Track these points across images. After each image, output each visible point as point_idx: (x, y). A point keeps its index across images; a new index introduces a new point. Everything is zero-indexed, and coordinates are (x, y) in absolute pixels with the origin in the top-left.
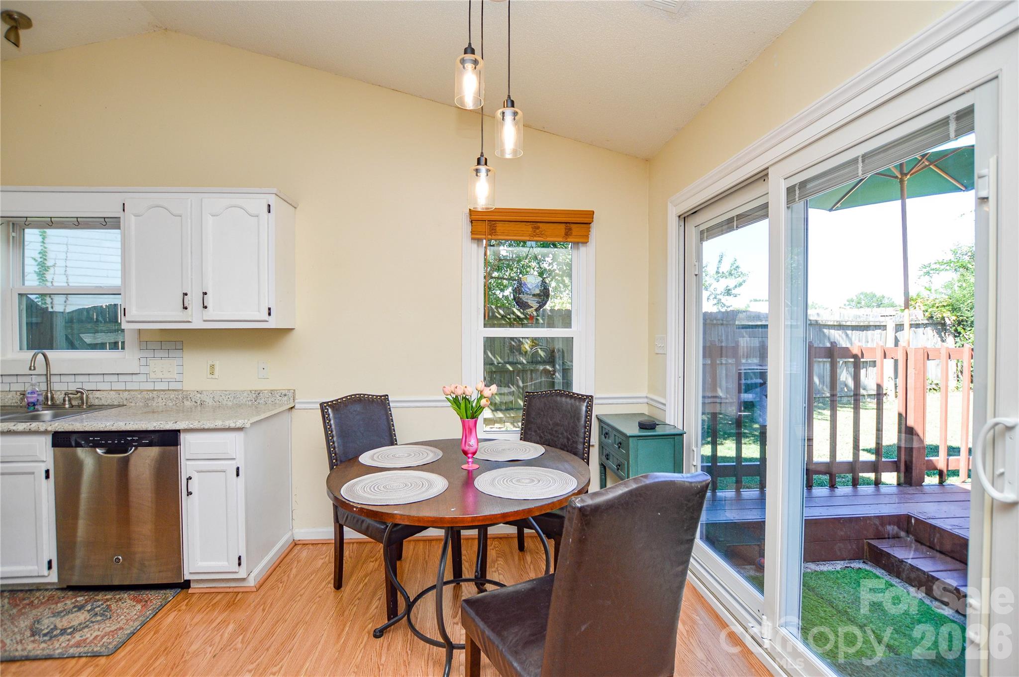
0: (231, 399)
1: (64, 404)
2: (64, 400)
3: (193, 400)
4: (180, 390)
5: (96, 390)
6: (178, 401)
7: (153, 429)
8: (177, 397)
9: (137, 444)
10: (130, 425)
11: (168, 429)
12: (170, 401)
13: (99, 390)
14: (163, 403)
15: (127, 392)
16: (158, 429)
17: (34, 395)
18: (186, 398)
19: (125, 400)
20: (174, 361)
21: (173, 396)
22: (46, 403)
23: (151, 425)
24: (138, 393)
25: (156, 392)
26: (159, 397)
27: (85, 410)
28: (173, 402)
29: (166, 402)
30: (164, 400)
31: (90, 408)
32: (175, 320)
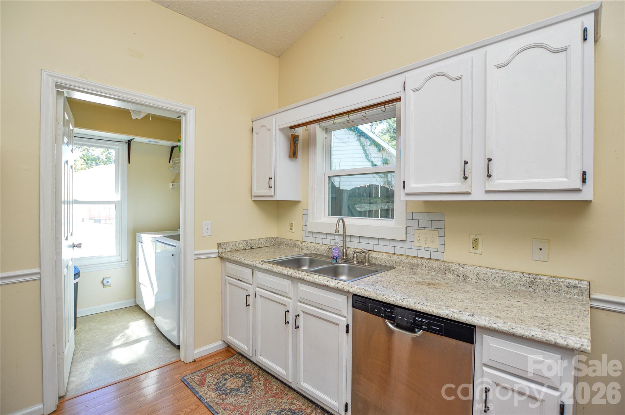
0: (499, 279)
1: (353, 260)
2: (354, 257)
3: (456, 273)
4: (443, 261)
5: (374, 251)
6: (440, 272)
7: (446, 317)
8: (440, 267)
9: (426, 327)
10: (419, 305)
11: (463, 322)
12: (433, 270)
13: (375, 251)
14: (427, 271)
15: (396, 256)
16: (452, 318)
17: (336, 251)
18: (448, 270)
19: (395, 263)
20: (436, 231)
21: (435, 265)
22: (343, 257)
23: (443, 311)
24: (405, 258)
25: (420, 259)
26: (423, 264)
27: (366, 267)
28: (436, 272)
29: (429, 271)
30: (427, 268)
31: (370, 266)
32: (453, 191)
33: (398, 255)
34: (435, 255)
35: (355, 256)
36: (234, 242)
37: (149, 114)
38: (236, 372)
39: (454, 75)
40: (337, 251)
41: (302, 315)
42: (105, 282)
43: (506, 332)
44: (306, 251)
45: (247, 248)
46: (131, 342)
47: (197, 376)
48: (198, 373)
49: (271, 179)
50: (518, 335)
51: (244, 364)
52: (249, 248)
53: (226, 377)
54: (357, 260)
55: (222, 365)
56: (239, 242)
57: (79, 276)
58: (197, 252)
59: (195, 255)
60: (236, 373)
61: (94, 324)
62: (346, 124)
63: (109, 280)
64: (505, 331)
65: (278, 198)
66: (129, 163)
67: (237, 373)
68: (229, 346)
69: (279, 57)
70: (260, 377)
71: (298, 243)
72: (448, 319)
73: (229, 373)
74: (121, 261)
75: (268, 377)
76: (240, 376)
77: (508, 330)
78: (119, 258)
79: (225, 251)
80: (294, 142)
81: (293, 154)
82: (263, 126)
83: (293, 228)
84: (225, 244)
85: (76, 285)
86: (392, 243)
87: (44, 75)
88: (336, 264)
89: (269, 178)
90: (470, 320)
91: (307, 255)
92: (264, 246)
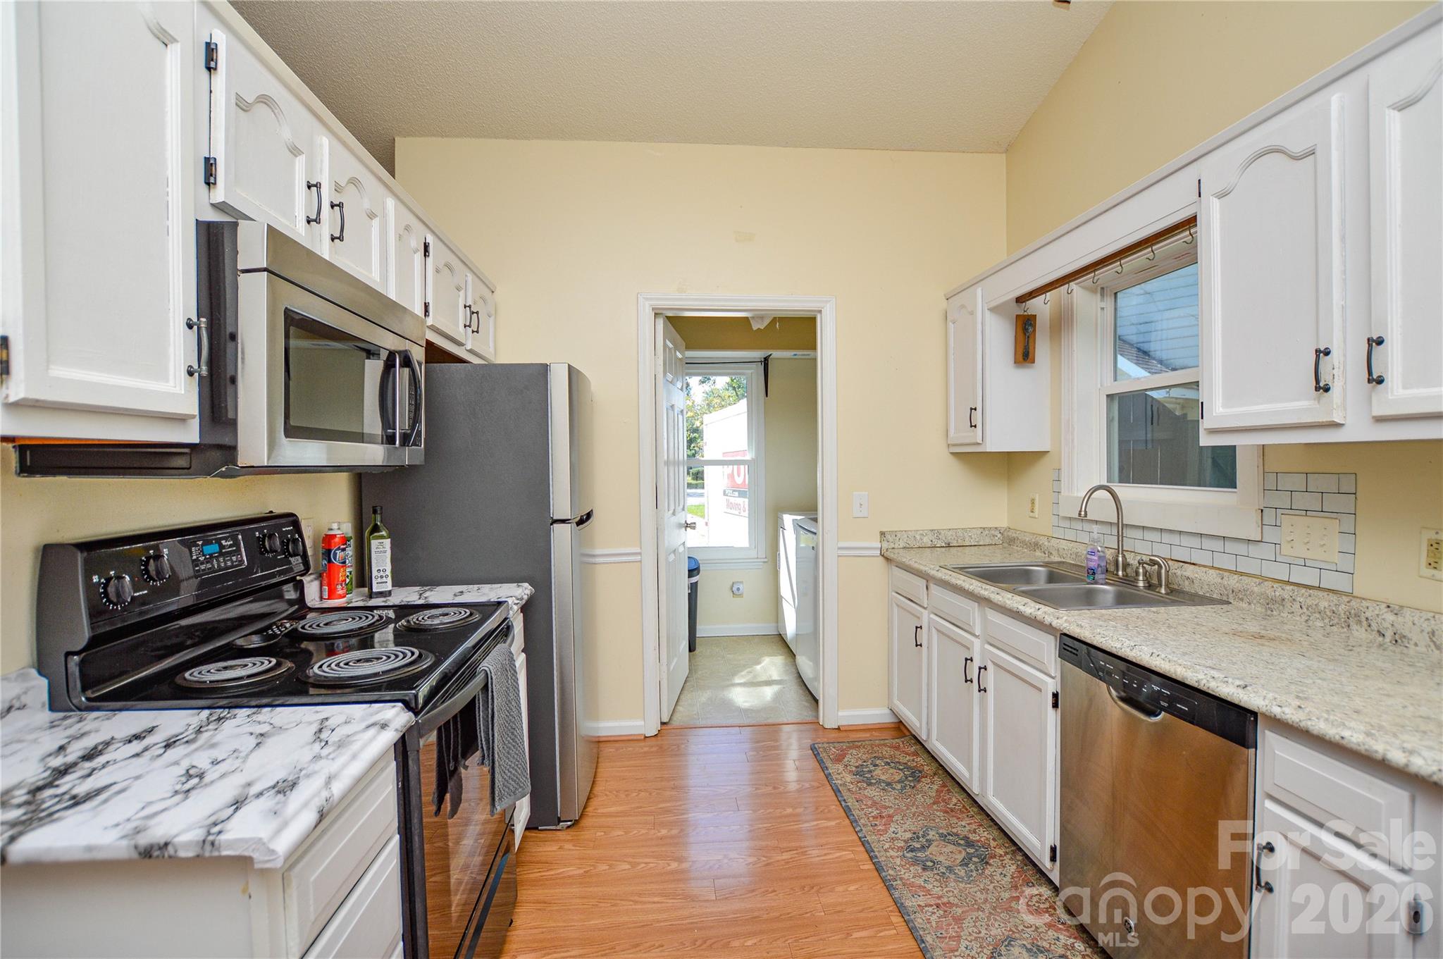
1: (1136, 579)
2: (1138, 573)
3: (1374, 626)
4: (1346, 595)
5: (1190, 563)
6: (1336, 621)
7: (1196, 685)
8: (1334, 609)
9: (1166, 705)
10: (1157, 658)
11: (1223, 697)
12: (1318, 615)
13: (1194, 564)
14: (1303, 618)
15: (1236, 576)
16: (1205, 689)
17: (1093, 557)
18: (1353, 618)
19: (1231, 592)
20: (1334, 520)
21: (1324, 602)
22: (1115, 572)
23: (1194, 674)
24: (1255, 583)
25: (1292, 587)
26: (1294, 600)
27: (1162, 597)
28: (1327, 621)
29: (1310, 616)
30: (1305, 610)
31: (1172, 595)
32: (1299, 422)
33: (1242, 574)
34: (1330, 580)
35: (1141, 570)
36: (911, 531)
37: (775, 318)
38: (897, 760)
39: (1297, 149)
40: (1096, 558)
41: (991, 667)
42: (734, 589)
43: (1294, 724)
44: (1056, 558)
45: (938, 545)
46: (758, 682)
47: (834, 748)
48: (837, 745)
49: (975, 409)
50: (1315, 732)
51: (916, 754)
52: (943, 545)
53: (878, 762)
54: (1167, 586)
55: (878, 746)
56: (921, 532)
57: (698, 573)
58: (842, 544)
59: (839, 548)
60: (897, 762)
61: (717, 650)
62: (1142, 274)
63: (741, 587)
64: (1293, 722)
65: (990, 447)
66: (767, 396)
67: (899, 763)
68: (901, 722)
69: (1007, 151)
70: (936, 779)
71: (1043, 541)
72: (1198, 689)
73: (886, 758)
74: (758, 558)
75: (950, 783)
76: (901, 767)
77: (1298, 720)
78: (753, 554)
79: (893, 546)
80: (1025, 330)
81: (1025, 355)
82: (963, 306)
83: (1036, 509)
84: (895, 533)
85: (694, 588)
86: (1230, 547)
87: (641, 300)
88: (1092, 584)
89: (971, 409)
90: (1235, 695)
91: (1046, 565)
92: (976, 544)
